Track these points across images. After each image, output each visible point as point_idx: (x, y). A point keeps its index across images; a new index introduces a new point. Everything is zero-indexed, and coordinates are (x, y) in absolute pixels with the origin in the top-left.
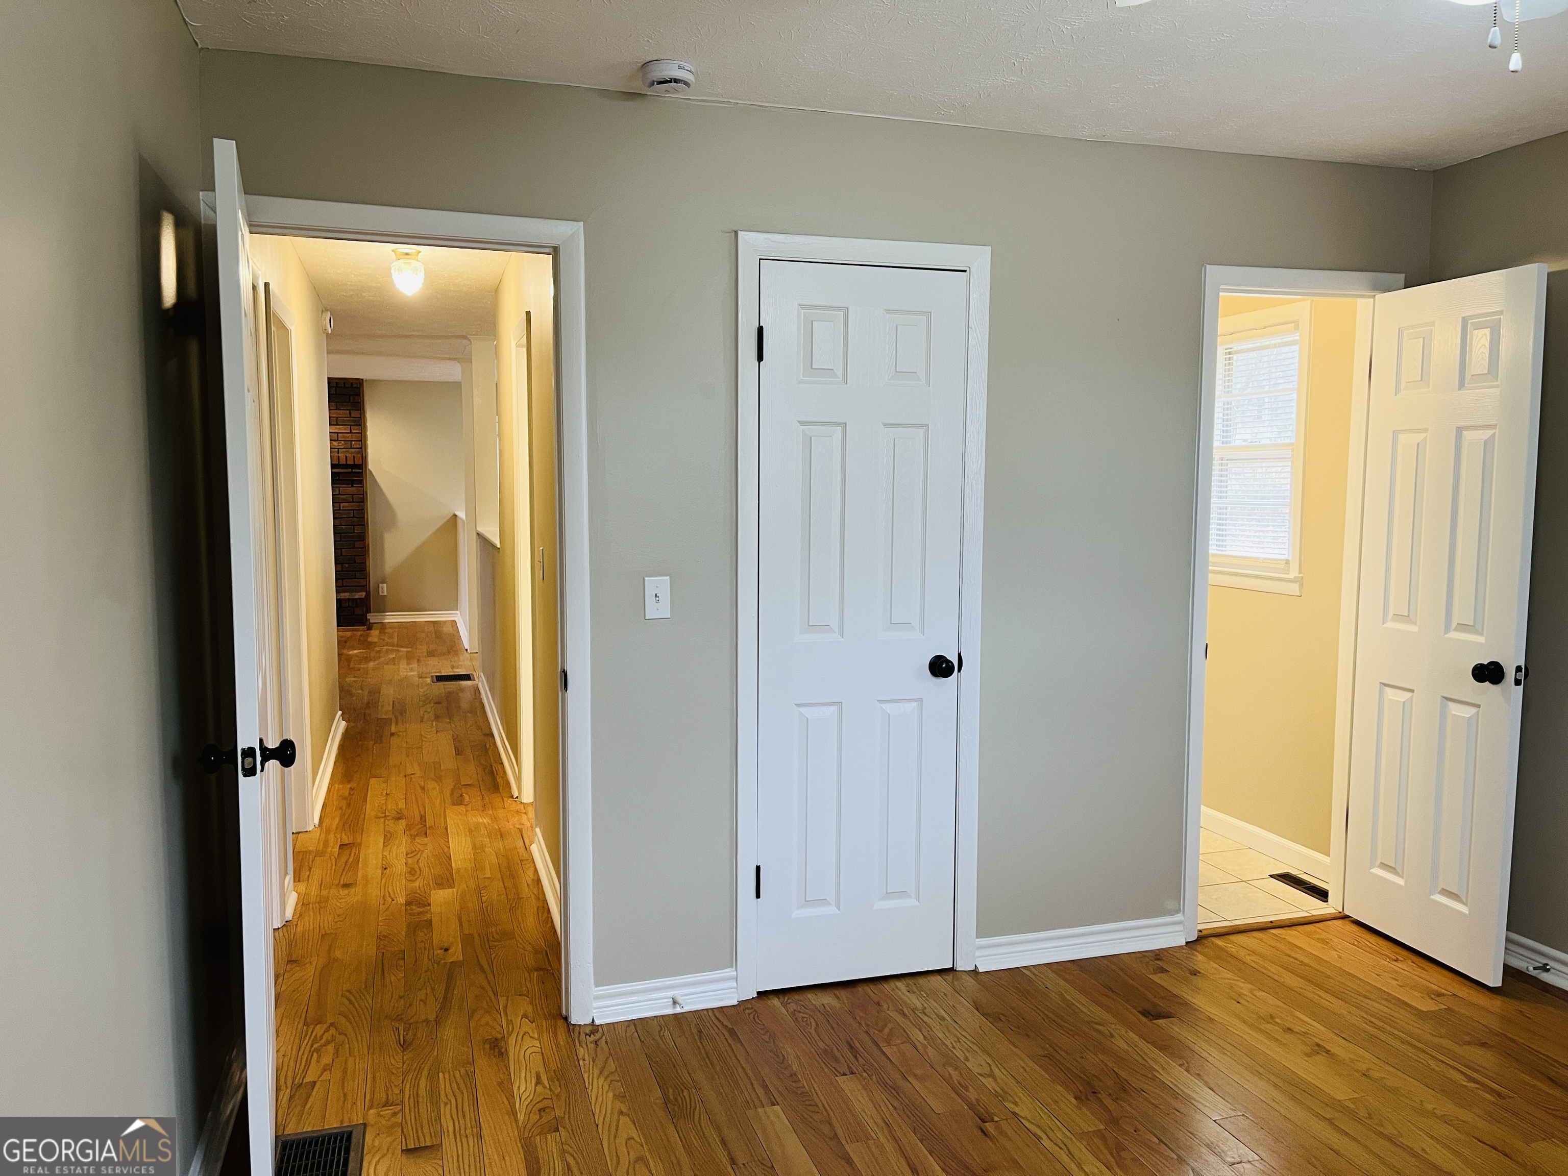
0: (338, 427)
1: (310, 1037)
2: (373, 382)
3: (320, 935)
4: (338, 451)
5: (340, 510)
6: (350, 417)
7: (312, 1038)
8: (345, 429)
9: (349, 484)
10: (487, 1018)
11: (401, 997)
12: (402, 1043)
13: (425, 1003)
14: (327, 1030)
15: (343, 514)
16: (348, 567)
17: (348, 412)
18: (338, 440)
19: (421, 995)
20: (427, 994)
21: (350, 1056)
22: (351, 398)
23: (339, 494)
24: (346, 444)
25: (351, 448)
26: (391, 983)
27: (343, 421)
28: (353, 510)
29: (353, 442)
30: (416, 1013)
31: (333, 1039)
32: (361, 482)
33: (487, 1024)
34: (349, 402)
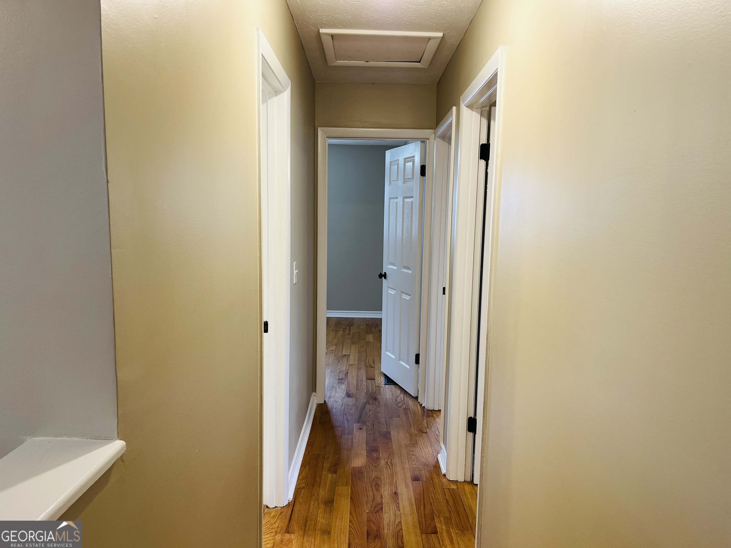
1: (406, 404)
3: (418, 444)
7: (405, 404)
10: (349, 403)
11: (379, 412)
12: (377, 400)
13: (370, 410)
14: (401, 406)
19: (371, 413)
20: (369, 413)
21: (392, 398)
26: (382, 418)
30: (373, 407)
31: (399, 403)
33: (350, 402)
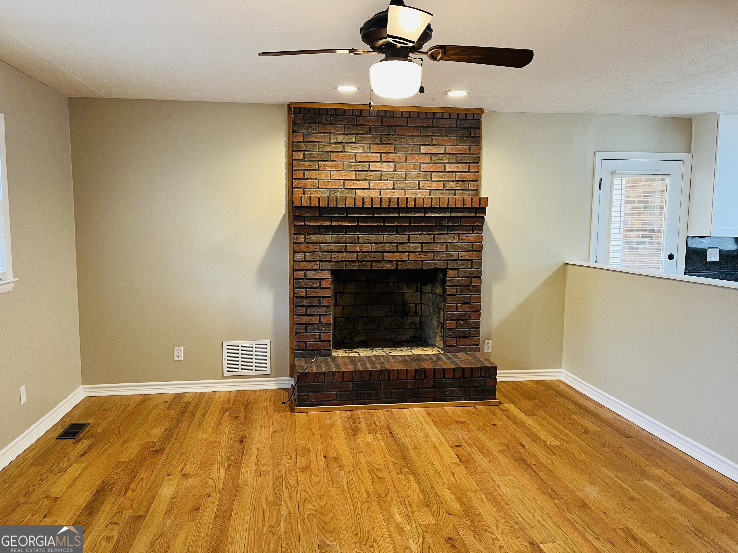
0: (456, 165)
2: (494, 113)
4: (455, 193)
5: (458, 259)
6: (470, 154)
8: (464, 168)
9: (469, 231)
15: (462, 264)
16: (464, 323)
17: (468, 147)
18: (455, 180)
22: (472, 131)
23: (459, 242)
24: (463, 184)
25: (468, 189)
27: (463, 158)
28: (472, 260)
29: (471, 183)
32: (481, 228)
34: (470, 136)
